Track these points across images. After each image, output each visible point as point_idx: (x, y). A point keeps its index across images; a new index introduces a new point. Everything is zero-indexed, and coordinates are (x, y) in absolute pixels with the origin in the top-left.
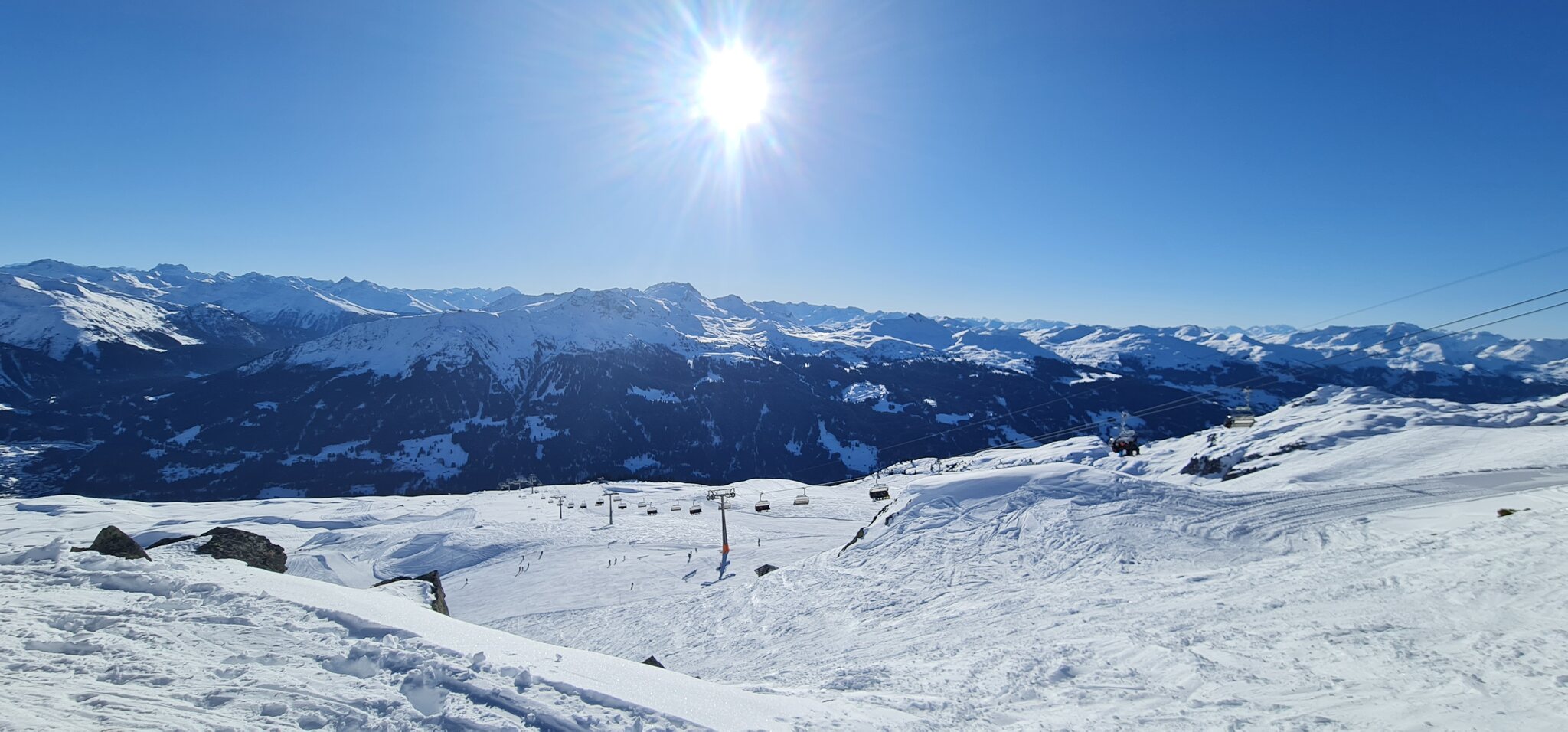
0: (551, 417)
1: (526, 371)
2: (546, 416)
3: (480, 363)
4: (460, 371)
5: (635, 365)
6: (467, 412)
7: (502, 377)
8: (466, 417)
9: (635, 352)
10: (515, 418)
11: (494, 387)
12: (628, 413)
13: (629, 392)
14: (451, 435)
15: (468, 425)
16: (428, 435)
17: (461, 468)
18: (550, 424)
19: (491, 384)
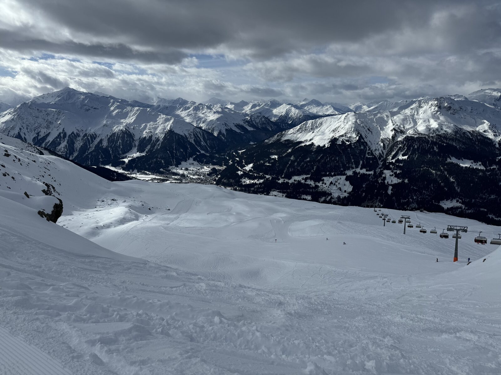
0: (398, 172)
1: (386, 145)
2: (395, 171)
3: (362, 140)
4: (352, 144)
5: (454, 144)
6: (354, 166)
7: (373, 148)
8: (353, 168)
9: (456, 135)
10: (378, 170)
11: (368, 153)
12: (446, 173)
13: (449, 160)
14: (345, 177)
15: (355, 173)
16: (335, 175)
17: (349, 193)
18: (397, 176)
19: (367, 152)
